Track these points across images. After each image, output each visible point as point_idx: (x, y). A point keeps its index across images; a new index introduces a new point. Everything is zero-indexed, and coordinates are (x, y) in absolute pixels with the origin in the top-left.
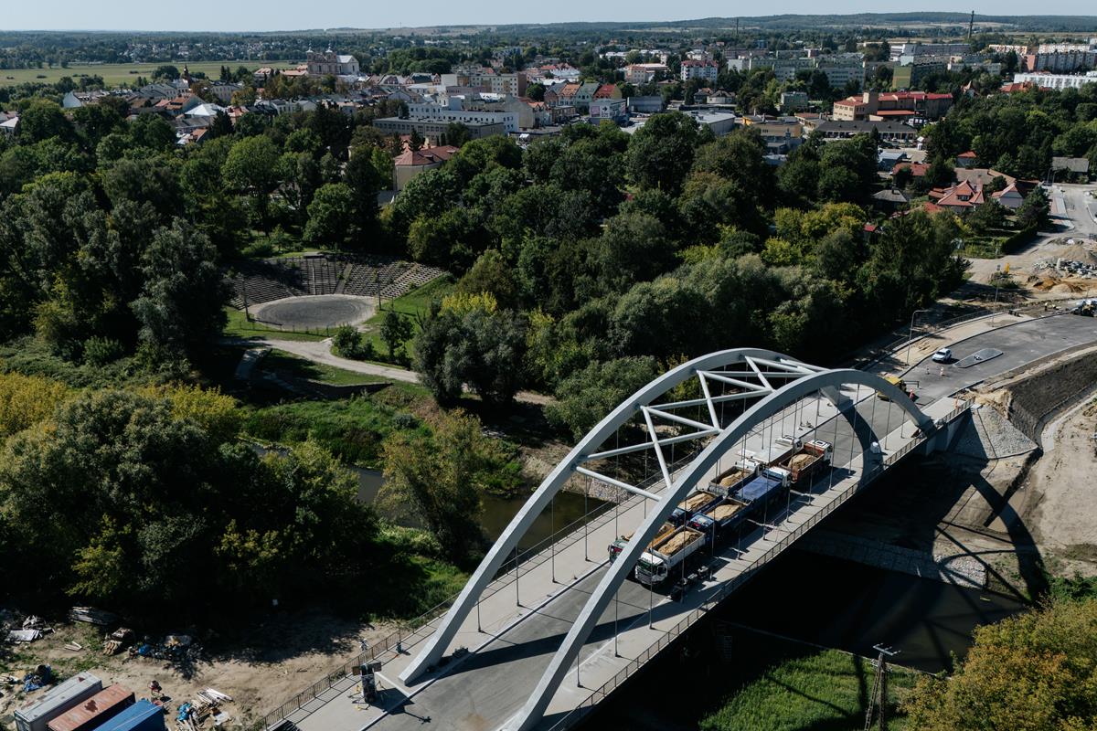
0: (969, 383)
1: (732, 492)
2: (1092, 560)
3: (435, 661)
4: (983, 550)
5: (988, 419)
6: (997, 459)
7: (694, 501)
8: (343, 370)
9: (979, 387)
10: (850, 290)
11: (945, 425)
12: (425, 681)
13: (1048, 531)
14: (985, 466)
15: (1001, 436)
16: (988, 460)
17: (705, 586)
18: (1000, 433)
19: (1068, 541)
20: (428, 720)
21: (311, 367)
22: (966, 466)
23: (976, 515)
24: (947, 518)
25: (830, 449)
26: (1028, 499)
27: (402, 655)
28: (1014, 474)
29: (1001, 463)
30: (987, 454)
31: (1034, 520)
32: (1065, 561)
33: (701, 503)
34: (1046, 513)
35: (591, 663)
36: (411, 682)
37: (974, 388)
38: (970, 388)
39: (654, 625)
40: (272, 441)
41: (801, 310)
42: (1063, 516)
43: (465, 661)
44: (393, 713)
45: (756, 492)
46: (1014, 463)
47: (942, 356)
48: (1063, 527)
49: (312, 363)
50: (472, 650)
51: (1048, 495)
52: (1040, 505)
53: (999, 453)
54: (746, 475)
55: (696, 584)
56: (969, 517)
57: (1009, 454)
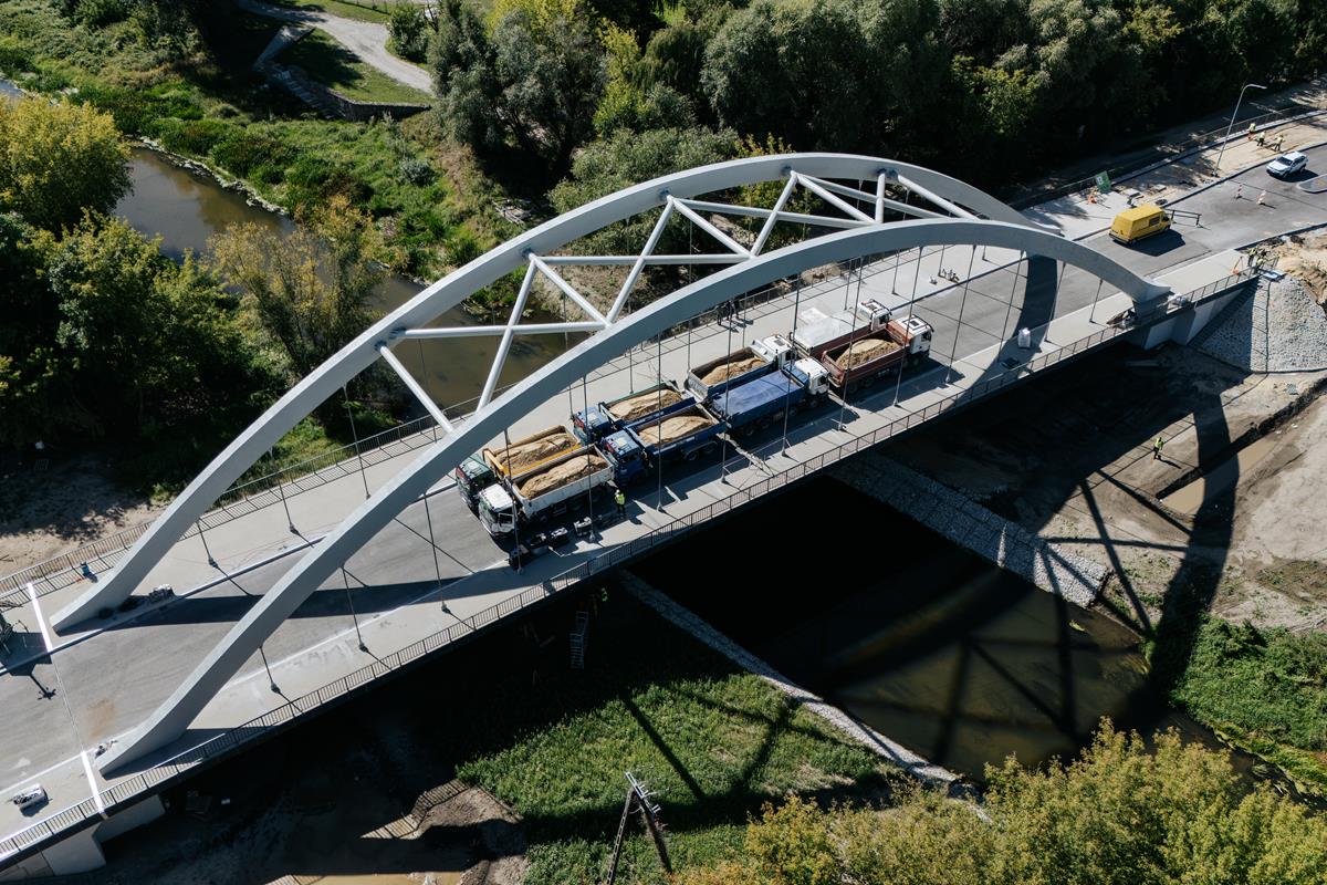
0: (1298, 225)
1: (714, 393)
2: (1302, 594)
3: (117, 600)
4: (1130, 538)
5: (1281, 302)
6: (1267, 373)
7: (643, 402)
8: (383, 75)
9: (1309, 236)
10: (1174, 28)
11: (1187, 307)
12: (85, 630)
13: (1261, 525)
14: (1238, 382)
15: (1291, 335)
16: (1249, 373)
17: (577, 548)
18: (1293, 328)
19: (1285, 553)
20: (49, 695)
21: (350, 66)
22: (1205, 377)
23: (1156, 474)
24: (1109, 469)
25: (926, 336)
26: (1271, 456)
27: (87, 580)
28: (1281, 404)
29: (1269, 382)
30: (1252, 362)
31: (1251, 498)
32: (1251, 587)
33: (652, 407)
34: (1281, 491)
35: (320, 652)
36: (62, 630)
37: (1301, 236)
38: (1294, 236)
39: (449, 604)
40: (238, 177)
41: (1043, 65)
42: (1309, 502)
43: (161, 609)
44: (14, 672)
45: (748, 400)
46: (1290, 386)
47: (1283, 167)
48: (1294, 522)
49: (355, 59)
50: (179, 592)
51: (1308, 459)
52: (1281, 473)
53: (1273, 365)
54: (756, 366)
55: (565, 543)
56: (1143, 475)
57: (1294, 368)
